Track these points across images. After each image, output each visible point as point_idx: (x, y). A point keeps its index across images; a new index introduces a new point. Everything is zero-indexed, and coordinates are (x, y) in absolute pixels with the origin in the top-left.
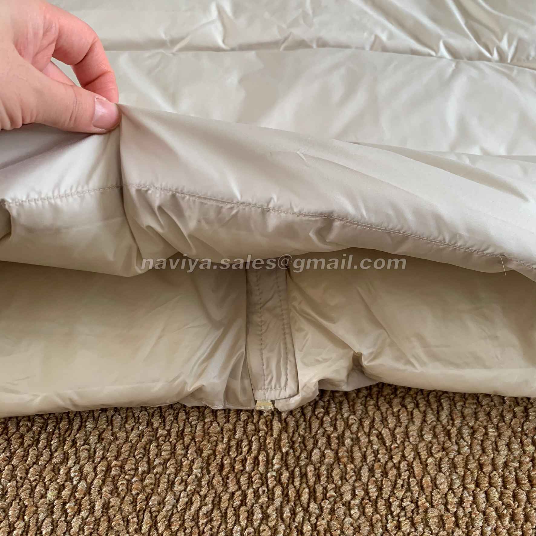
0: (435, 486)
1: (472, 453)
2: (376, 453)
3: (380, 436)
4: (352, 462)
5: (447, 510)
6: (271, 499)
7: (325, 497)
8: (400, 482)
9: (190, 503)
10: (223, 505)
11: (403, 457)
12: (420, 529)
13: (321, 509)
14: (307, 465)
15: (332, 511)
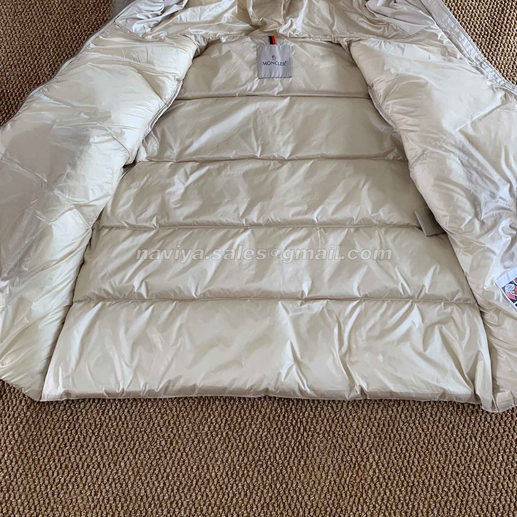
0: (352, 426)
1: (367, 414)
2: (330, 413)
3: (332, 407)
4: (320, 417)
5: (356, 435)
6: (289, 431)
7: (310, 431)
8: (339, 425)
9: (258, 432)
10: (272, 433)
11: (341, 415)
12: (345, 442)
13: (308, 435)
14: (303, 418)
15: (312, 436)
